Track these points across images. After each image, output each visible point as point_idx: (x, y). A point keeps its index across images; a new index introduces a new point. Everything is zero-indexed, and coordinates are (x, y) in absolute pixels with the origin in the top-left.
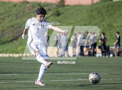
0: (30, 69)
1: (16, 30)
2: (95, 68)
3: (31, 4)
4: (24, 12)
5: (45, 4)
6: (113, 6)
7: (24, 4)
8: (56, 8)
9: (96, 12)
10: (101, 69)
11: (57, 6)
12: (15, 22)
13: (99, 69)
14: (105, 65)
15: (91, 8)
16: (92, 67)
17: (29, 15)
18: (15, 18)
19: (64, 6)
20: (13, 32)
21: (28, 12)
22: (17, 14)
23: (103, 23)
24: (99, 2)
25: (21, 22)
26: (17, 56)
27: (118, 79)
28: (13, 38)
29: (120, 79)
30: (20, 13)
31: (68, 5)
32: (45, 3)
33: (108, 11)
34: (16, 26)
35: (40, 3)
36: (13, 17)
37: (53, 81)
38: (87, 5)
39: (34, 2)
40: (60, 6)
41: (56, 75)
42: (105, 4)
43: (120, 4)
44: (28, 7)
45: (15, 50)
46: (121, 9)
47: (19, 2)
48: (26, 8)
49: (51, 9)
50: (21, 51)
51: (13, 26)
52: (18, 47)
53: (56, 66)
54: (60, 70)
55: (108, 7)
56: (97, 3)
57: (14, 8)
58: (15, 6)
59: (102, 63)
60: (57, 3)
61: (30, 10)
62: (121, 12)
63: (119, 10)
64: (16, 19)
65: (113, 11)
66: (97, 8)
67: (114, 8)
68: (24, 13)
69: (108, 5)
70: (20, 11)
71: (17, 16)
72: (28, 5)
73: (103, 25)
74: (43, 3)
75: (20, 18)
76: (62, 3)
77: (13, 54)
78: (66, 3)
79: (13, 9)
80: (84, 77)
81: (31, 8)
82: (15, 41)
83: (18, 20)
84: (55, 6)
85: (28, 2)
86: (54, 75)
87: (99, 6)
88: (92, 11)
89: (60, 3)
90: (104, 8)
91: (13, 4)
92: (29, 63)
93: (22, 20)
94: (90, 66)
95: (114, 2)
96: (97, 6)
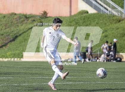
0: (22, 73)
1: (5, 38)
2: (78, 72)
3: (18, 16)
4: (12, 22)
5: (30, 16)
6: (89, 18)
7: (12, 16)
8: (40, 19)
9: (75, 23)
10: (83, 73)
11: (40, 17)
12: (5, 31)
13: (81, 73)
14: (85, 69)
15: (70, 19)
16: (75, 71)
17: (16, 25)
18: (4, 28)
19: (46, 17)
20: (3, 40)
21: (15, 22)
22: (6, 24)
23: (80, 33)
24: (76, 14)
25: (9, 31)
26: (6, 60)
27: (99, 82)
28: (3, 44)
29: (101, 82)
30: (8, 23)
31: (50, 17)
32: (30, 14)
33: (84, 22)
34: (5, 35)
35: (26, 14)
36: (2, 27)
37: (44, 84)
38: (66, 17)
39: (20, 14)
40: (43, 17)
41: (46, 79)
42: (82, 16)
43: (95, 16)
44: (16, 18)
45: (4, 54)
46: (95, 21)
47: (8, 14)
48: (14, 19)
49: (36, 20)
50: (9, 56)
51: (2, 35)
52: (7, 52)
53: (43, 70)
54: (47, 74)
55: (84, 19)
56: (75, 15)
57: (4, 19)
58: (4, 17)
59: (82, 68)
60: (41, 15)
61: (17, 20)
62: (95, 23)
63: (94, 21)
64: (6, 29)
65: (89, 22)
66: (75, 19)
67: (90, 19)
68: (12, 24)
69: (85, 17)
70: (8, 21)
71: (6, 26)
72: (16, 17)
73: (81, 34)
74: (28, 15)
75: (8, 27)
76: (45, 15)
77: (2, 58)
78: (48, 15)
79: (2, 20)
80: (70, 81)
81: (18, 19)
82: (4, 48)
83: (7, 30)
84: (39, 18)
85: (15, 14)
86: (44, 79)
87: (77, 18)
88: (71, 22)
89: (43, 15)
90: (81, 19)
91: (3, 16)
92: (19, 67)
93: (11, 29)
94: (73, 70)
95: (90, 14)
96: (75, 18)
